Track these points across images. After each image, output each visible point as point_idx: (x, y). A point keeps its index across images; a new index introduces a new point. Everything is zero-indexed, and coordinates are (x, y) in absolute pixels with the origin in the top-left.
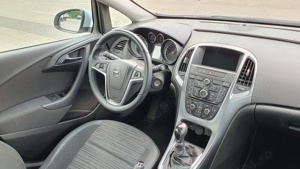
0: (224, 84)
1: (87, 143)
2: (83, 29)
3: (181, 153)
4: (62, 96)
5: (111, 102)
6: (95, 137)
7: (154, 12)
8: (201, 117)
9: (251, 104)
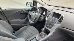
0: (55, 21)
1: (26, 30)
2: (31, 6)
3: (42, 35)
4: (24, 19)
5: (31, 21)
6: (28, 29)
7: (48, 4)
8: (49, 28)
9: (60, 27)
